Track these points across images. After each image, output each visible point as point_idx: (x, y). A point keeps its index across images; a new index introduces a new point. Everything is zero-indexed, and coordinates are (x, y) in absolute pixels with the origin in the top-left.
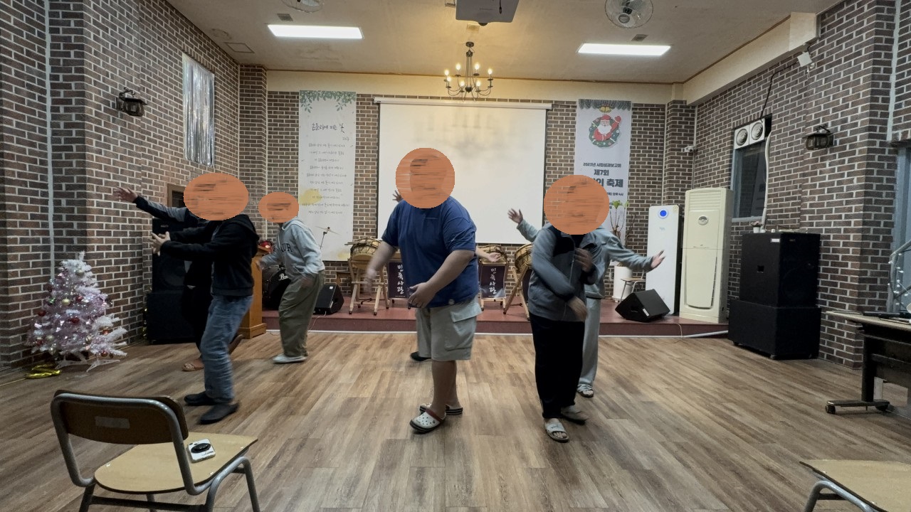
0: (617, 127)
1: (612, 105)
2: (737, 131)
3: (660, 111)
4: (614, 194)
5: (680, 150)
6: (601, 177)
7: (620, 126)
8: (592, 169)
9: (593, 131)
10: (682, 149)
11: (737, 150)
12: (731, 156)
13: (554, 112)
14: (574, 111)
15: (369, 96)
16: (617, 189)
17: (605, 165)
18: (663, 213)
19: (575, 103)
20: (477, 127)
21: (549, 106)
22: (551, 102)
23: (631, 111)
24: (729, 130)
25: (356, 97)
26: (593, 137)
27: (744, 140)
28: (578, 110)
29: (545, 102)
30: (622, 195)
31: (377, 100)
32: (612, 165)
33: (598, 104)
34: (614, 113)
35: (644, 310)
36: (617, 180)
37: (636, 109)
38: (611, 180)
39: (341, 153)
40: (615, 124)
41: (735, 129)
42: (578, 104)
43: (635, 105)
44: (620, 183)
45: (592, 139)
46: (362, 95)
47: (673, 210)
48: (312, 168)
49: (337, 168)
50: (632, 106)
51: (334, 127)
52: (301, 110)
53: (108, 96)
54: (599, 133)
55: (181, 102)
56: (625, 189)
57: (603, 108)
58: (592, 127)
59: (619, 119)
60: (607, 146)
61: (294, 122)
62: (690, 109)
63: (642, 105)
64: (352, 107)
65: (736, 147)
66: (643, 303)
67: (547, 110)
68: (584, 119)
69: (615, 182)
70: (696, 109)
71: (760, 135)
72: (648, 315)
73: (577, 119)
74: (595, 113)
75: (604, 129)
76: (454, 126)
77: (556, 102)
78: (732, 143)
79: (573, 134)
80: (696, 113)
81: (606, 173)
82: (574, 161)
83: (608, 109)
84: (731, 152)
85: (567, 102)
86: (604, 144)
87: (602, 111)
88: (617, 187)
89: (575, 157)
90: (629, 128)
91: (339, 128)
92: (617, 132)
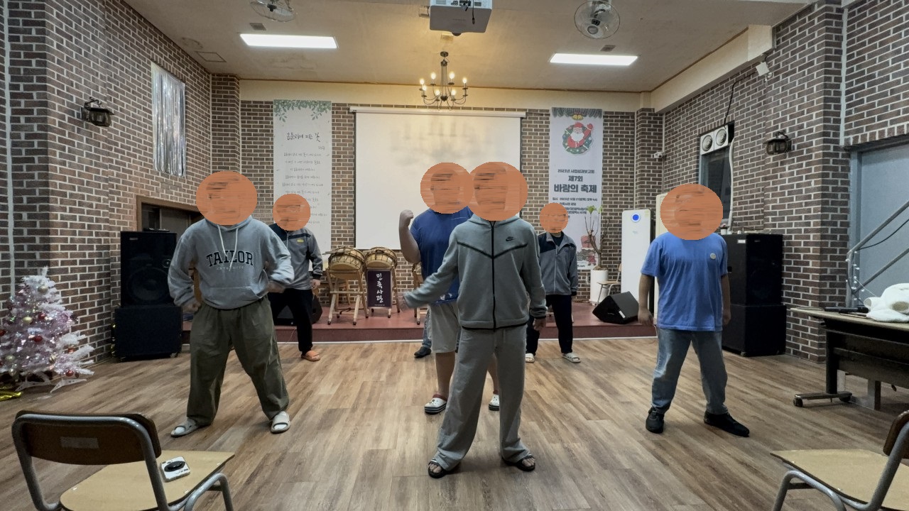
0: (590, 135)
1: (584, 113)
2: (702, 137)
3: (630, 119)
4: (588, 199)
5: (650, 156)
6: (575, 183)
7: (593, 134)
8: (567, 175)
9: (567, 138)
10: (652, 155)
11: (704, 155)
12: (698, 162)
13: (528, 120)
14: (548, 119)
15: (345, 105)
16: (591, 195)
17: (579, 171)
18: (636, 217)
19: (548, 111)
20: (453, 135)
21: (523, 114)
22: (525, 110)
23: (602, 119)
24: (695, 136)
25: (331, 106)
26: (566, 144)
27: (710, 146)
28: (551, 118)
29: (519, 110)
30: (596, 200)
31: (352, 109)
32: (586, 171)
33: (570, 112)
34: (586, 121)
35: (620, 312)
36: (591, 186)
37: (607, 117)
38: (585, 186)
39: (317, 162)
40: (588, 132)
41: (700, 135)
42: (551, 112)
43: (606, 113)
44: (594, 189)
45: (566, 147)
46: (338, 104)
47: (645, 214)
48: (287, 177)
49: (313, 177)
50: (603, 114)
51: (310, 137)
52: (275, 119)
53: (72, 106)
54: (572, 141)
55: (150, 112)
56: (599, 194)
57: (575, 116)
58: (565, 134)
59: (591, 126)
60: (580, 152)
61: (269, 132)
62: (658, 116)
63: (612, 113)
64: (328, 116)
65: (702, 152)
66: (619, 305)
67: (522, 118)
68: (558, 127)
69: (589, 188)
70: (664, 117)
71: (724, 141)
72: (624, 317)
73: (551, 126)
74: (568, 121)
75: (577, 137)
76: (431, 134)
77: (530, 110)
78: (698, 149)
79: (547, 142)
80: (664, 120)
81: (580, 179)
82: (548, 168)
83: (580, 117)
84: (698, 157)
85: (541, 110)
86: (578, 151)
87: (574, 119)
88: (591, 193)
89: (550, 164)
90: (601, 135)
91: (314, 137)
92: (590, 139)
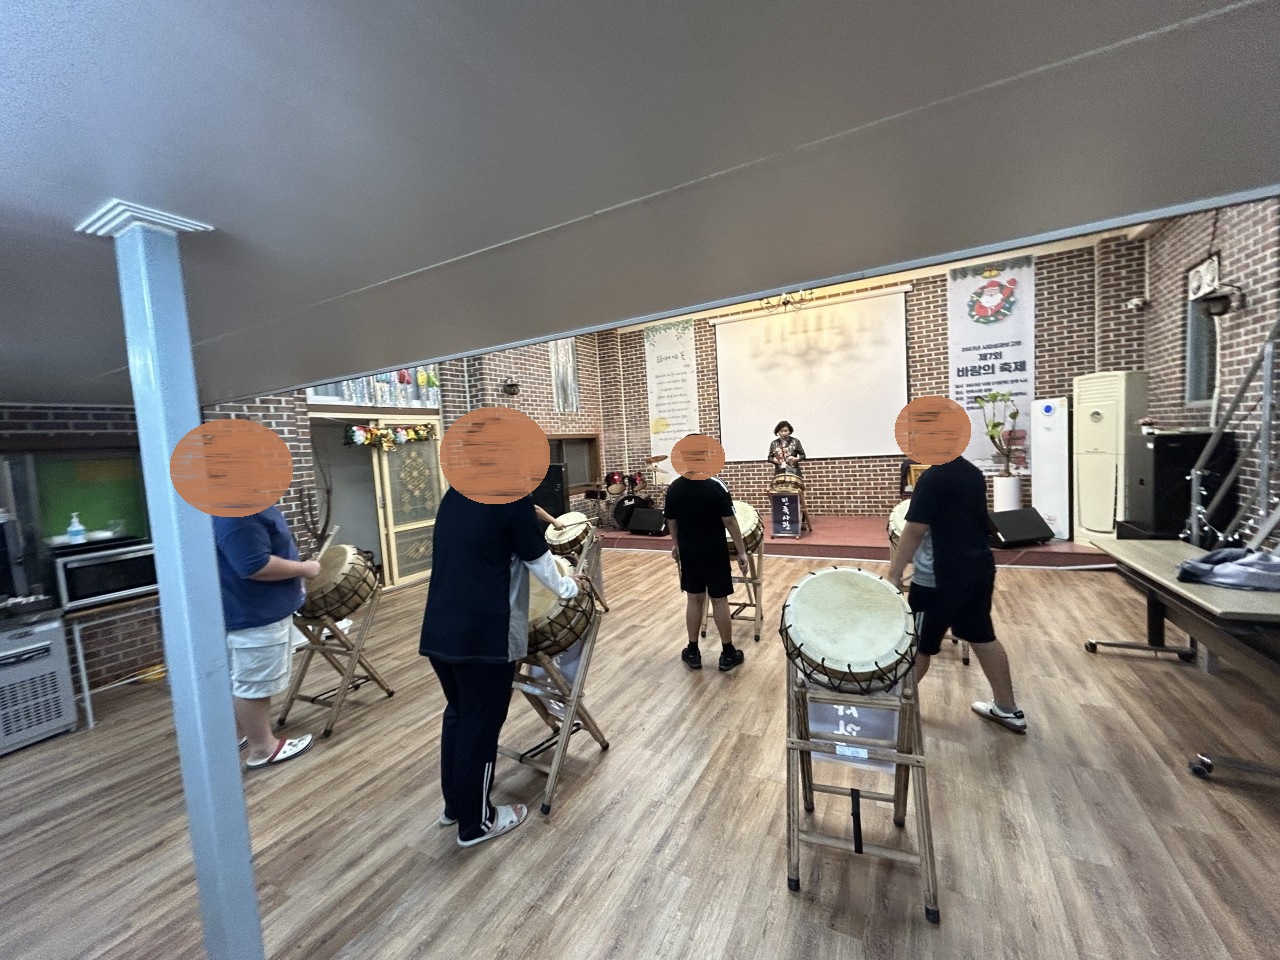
0: (1012, 294)
1: (1001, 266)
2: (1192, 273)
3: (1086, 257)
4: (1012, 382)
6: (989, 362)
7: (1016, 292)
8: (975, 354)
9: (975, 306)
10: (1123, 305)
15: (705, 319)
16: (1017, 375)
17: (996, 346)
18: (1048, 409)
19: (944, 275)
21: (908, 287)
22: (911, 281)
23: (1033, 267)
25: (693, 323)
26: (974, 313)
27: (1199, 288)
28: (950, 283)
29: (902, 283)
30: (1026, 381)
31: (711, 322)
32: (1007, 345)
33: (978, 271)
34: (1004, 278)
36: (1015, 363)
37: (1042, 263)
38: (1006, 364)
39: (683, 381)
40: (1008, 292)
41: (1188, 270)
42: (948, 277)
43: (1039, 258)
44: (1021, 366)
45: (972, 317)
46: (699, 320)
47: (1059, 404)
48: (659, 398)
49: (681, 395)
50: (1034, 261)
51: (676, 357)
52: (647, 345)
53: (497, 385)
54: (982, 307)
55: (549, 368)
56: (1030, 372)
58: (972, 301)
59: (1013, 282)
60: (997, 320)
61: (642, 358)
62: (1137, 244)
63: (1051, 255)
64: (691, 332)
65: (1192, 297)
67: (906, 293)
68: (959, 294)
69: (1013, 366)
70: (1147, 244)
71: (1213, 281)
72: (1003, 540)
73: (949, 295)
74: (975, 283)
75: (991, 300)
77: (917, 280)
78: (1186, 292)
79: (945, 315)
80: (1147, 248)
81: (998, 356)
82: (947, 348)
84: (1185, 305)
85: (933, 277)
86: (992, 319)
87: (986, 277)
88: (1017, 372)
89: (949, 343)
90: (1032, 290)
91: (680, 356)
92: (1012, 299)
